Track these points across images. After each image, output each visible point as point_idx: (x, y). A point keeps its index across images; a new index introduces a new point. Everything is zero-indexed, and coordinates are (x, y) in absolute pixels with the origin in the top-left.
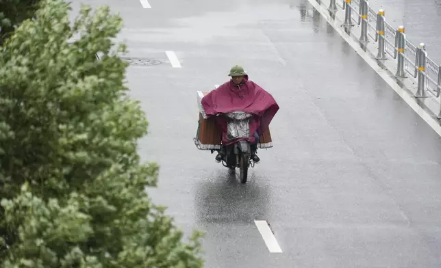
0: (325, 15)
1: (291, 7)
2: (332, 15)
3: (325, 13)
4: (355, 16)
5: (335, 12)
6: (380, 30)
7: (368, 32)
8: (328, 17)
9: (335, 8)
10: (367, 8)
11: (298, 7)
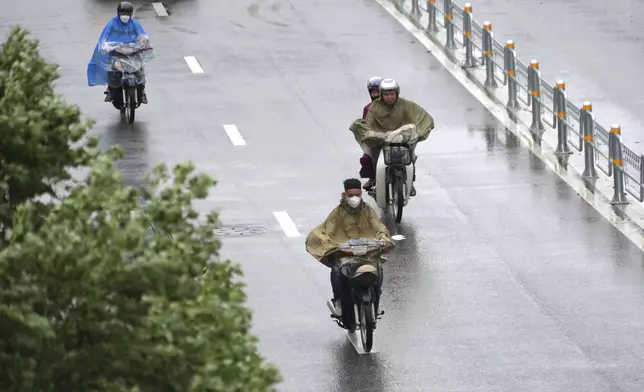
0: (526, 140)
1: (471, 130)
2: (537, 139)
3: (524, 136)
4: (573, 139)
5: (541, 133)
6: (614, 158)
7: (596, 162)
8: (530, 143)
9: (541, 127)
10: (591, 126)
11: (481, 130)
